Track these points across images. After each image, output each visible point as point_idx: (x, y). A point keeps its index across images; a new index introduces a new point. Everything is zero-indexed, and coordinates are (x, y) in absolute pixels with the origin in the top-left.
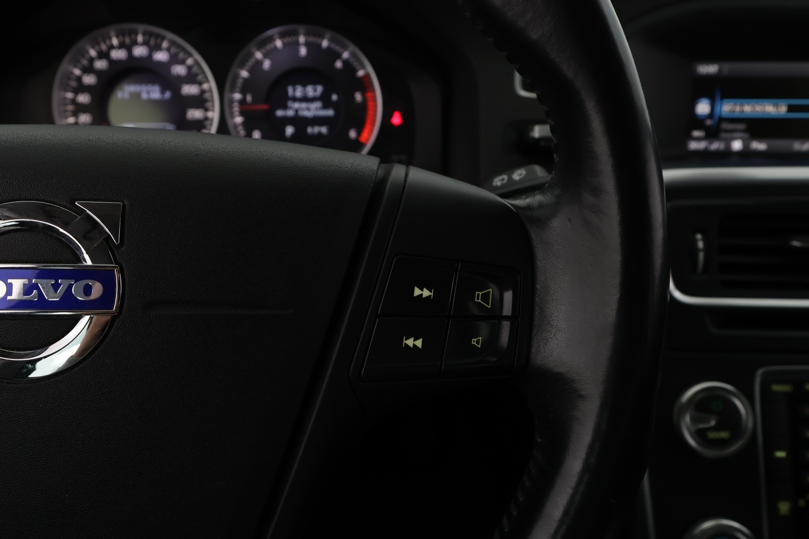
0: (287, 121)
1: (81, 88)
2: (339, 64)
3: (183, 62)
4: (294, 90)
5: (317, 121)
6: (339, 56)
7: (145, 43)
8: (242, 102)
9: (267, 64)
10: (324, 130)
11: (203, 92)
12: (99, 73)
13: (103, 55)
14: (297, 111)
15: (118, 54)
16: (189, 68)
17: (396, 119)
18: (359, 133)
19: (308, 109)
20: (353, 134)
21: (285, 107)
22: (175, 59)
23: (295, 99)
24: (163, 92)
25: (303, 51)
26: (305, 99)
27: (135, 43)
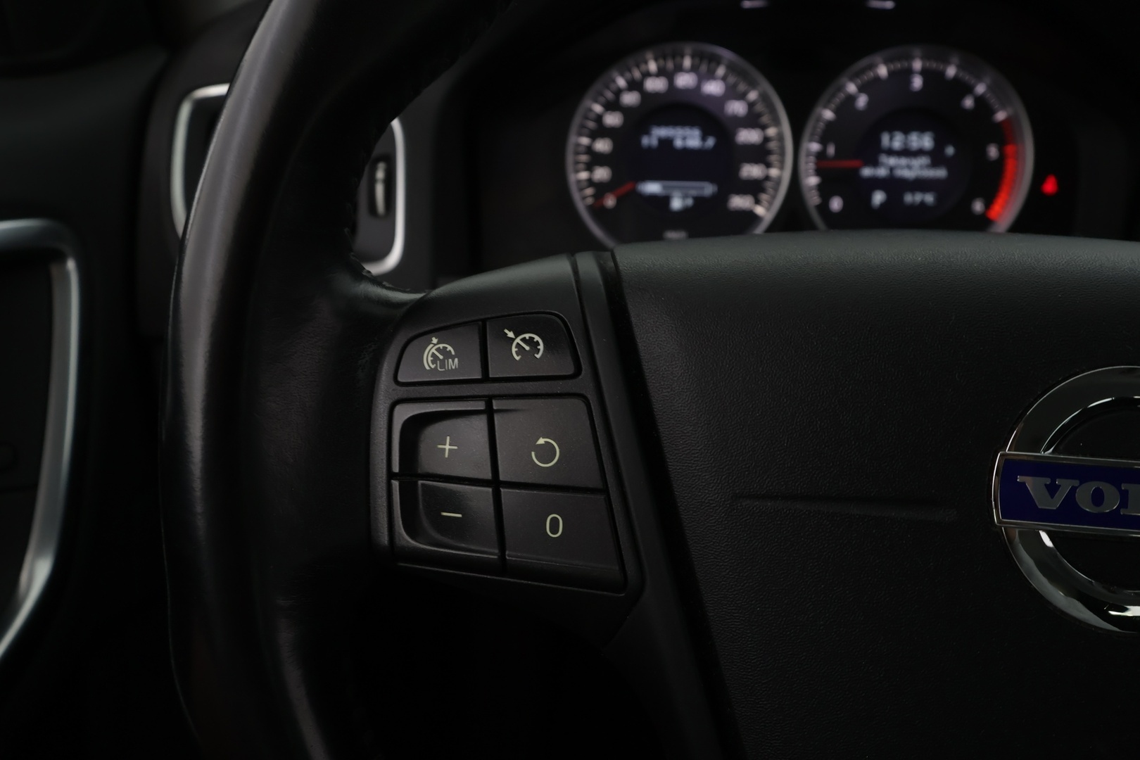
0: (876, 183)
1: (601, 131)
2: (968, 103)
3: (742, 97)
4: (891, 139)
5: (920, 185)
6: (969, 90)
7: (694, 69)
8: (821, 156)
9: (862, 101)
10: (929, 198)
11: (766, 140)
12: (626, 111)
13: (635, 85)
14: (892, 169)
15: (655, 85)
16: (751, 105)
17: (1050, 186)
18: (988, 204)
19: (909, 167)
20: (978, 206)
21: (875, 163)
22: (733, 93)
23: (891, 152)
24: (704, 138)
25: (917, 82)
26: (906, 152)
27: (679, 69)
